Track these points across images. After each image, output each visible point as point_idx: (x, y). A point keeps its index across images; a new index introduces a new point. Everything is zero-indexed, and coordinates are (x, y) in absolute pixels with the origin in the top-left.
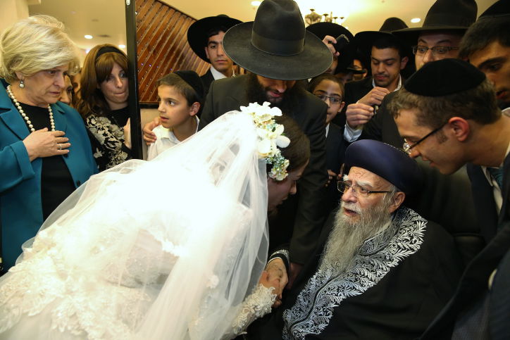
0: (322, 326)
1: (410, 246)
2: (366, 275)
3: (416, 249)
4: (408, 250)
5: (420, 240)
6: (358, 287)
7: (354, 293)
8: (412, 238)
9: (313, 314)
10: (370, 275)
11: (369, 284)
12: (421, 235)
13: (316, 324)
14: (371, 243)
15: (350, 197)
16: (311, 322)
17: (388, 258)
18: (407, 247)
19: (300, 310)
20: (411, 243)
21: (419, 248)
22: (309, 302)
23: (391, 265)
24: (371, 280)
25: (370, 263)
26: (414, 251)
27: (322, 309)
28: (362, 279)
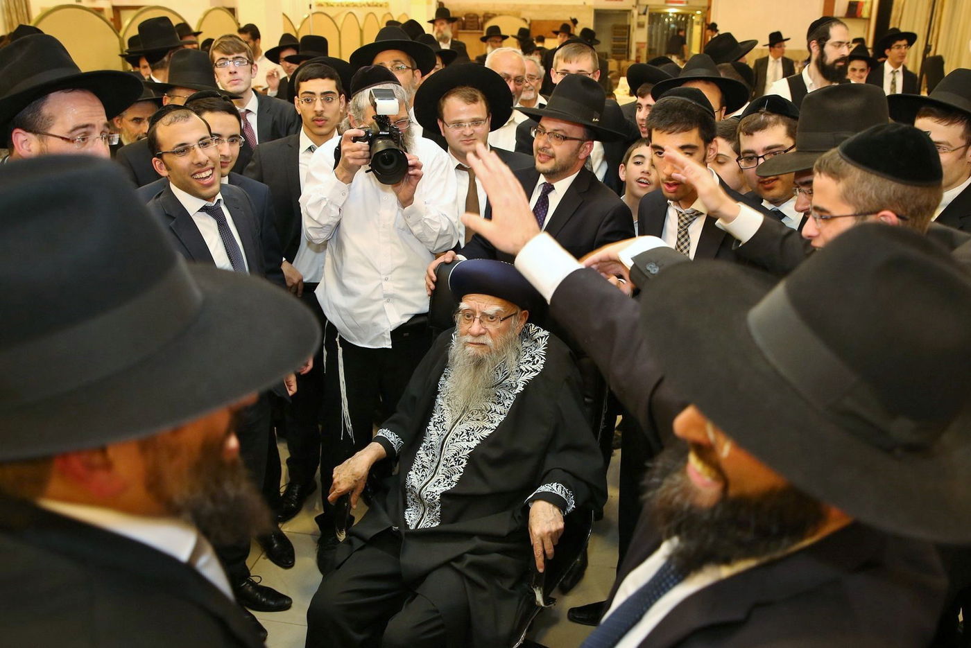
0: (456, 477)
1: (533, 367)
2: (493, 409)
3: (539, 370)
4: (531, 372)
5: (542, 359)
6: (488, 425)
7: (486, 433)
8: (534, 358)
9: (441, 467)
10: (499, 408)
11: (499, 419)
12: (543, 353)
13: (448, 478)
15: (480, 329)
16: (442, 477)
17: (514, 386)
18: (530, 369)
19: (423, 466)
20: (534, 364)
21: (542, 367)
22: (434, 455)
23: (517, 391)
24: (501, 414)
25: (496, 394)
26: (537, 371)
27: (453, 460)
28: (490, 414)
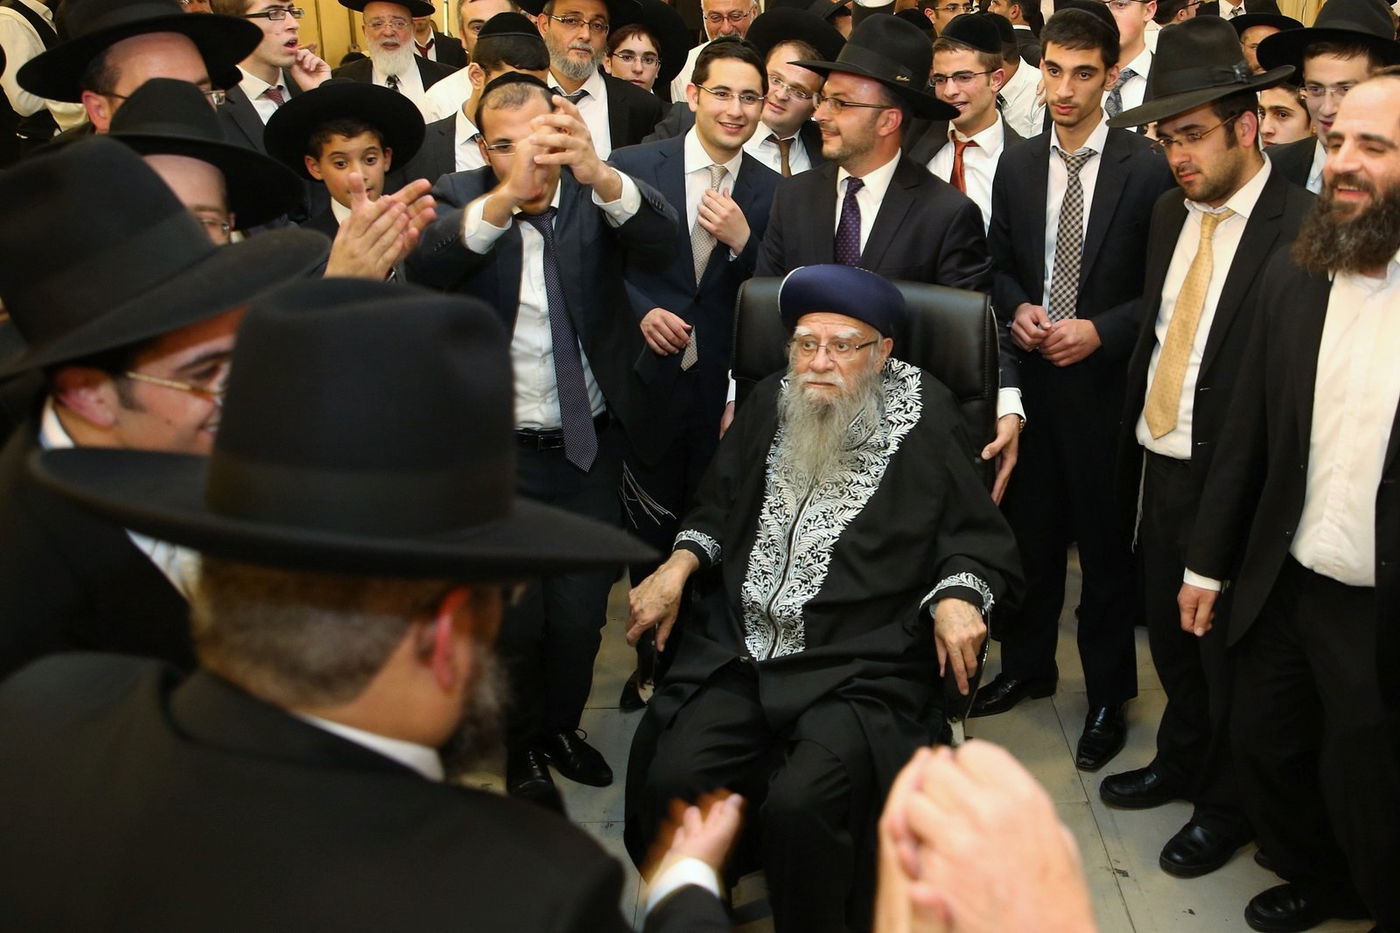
0: (818, 580)
1: (907, 416)
2: (855, 480)
3: (915, 420)
4: (905, 423)
5: (917, 404)
6: (851, 503)
7: (850, 515)
8: (905, 404)
9: (792, 570)
10: (862, 478)
11: (865, 494)
12: (918, 396)
13: (806, 582)
14: (856, 428)
15: (827, 363)
16: (796, 584)
17: (882, 445)
18: (903, 420)
19: (763, 572)
20: (907, 412)
21: (919, 417)
22: (778, 554)
23: (890, 451)
24: (868, 486)
25: (858, 459)
26: (913, 423)
27: (809, 556)
28: (851, 488)
